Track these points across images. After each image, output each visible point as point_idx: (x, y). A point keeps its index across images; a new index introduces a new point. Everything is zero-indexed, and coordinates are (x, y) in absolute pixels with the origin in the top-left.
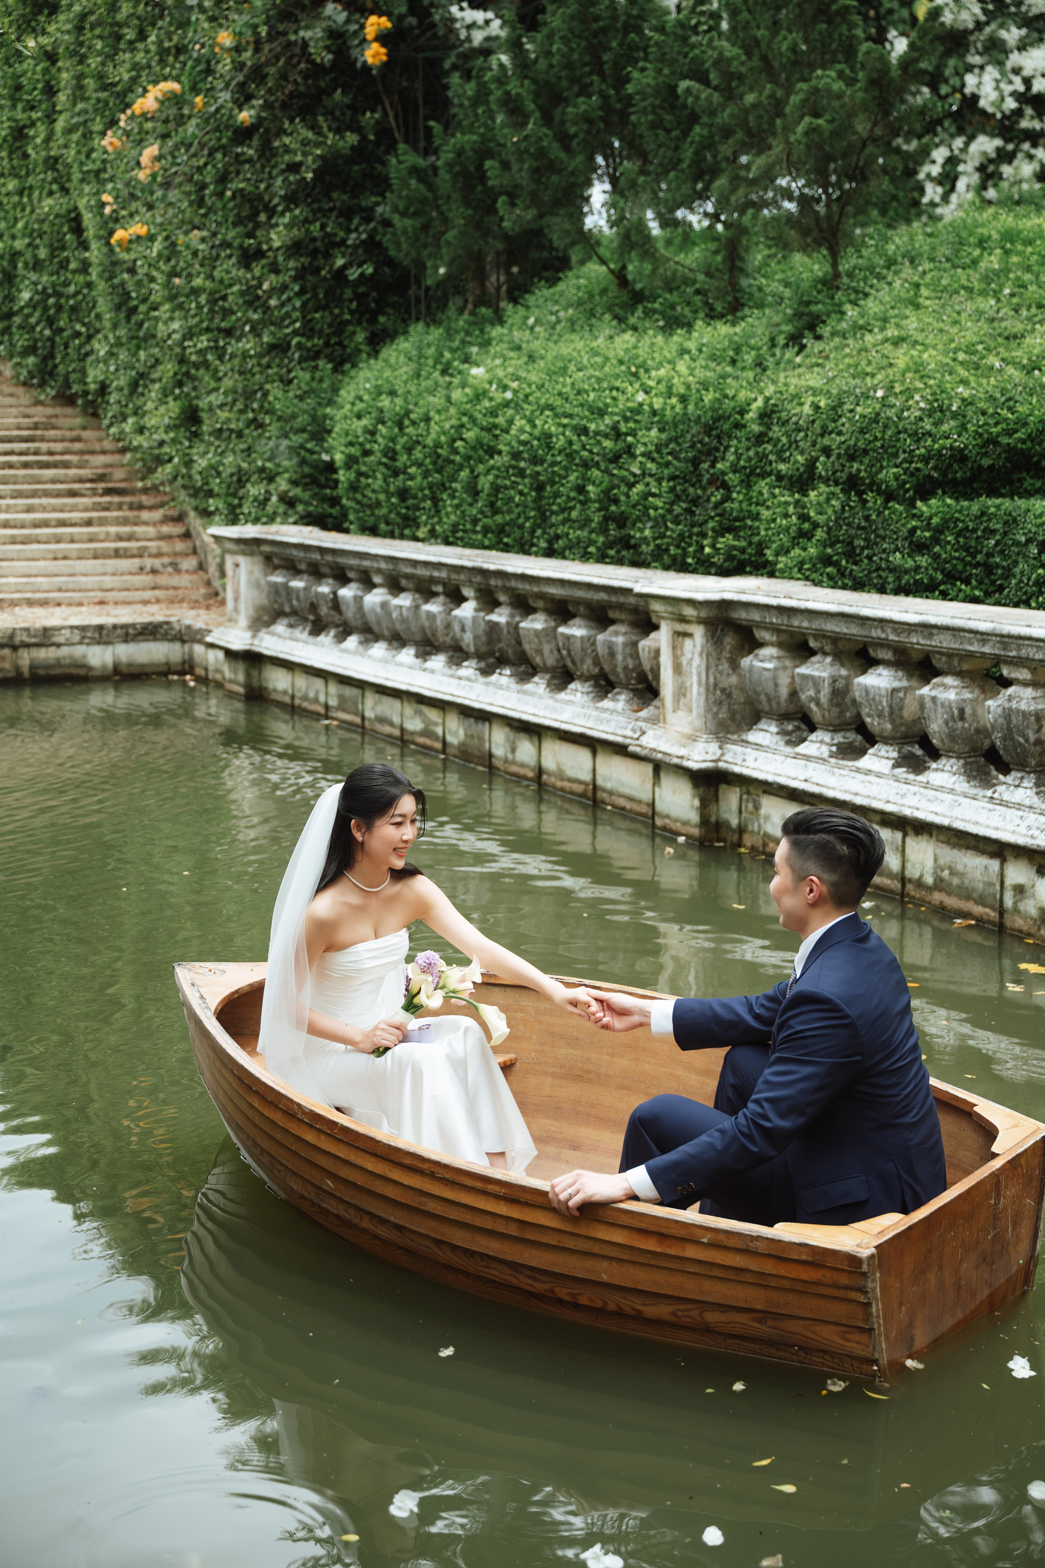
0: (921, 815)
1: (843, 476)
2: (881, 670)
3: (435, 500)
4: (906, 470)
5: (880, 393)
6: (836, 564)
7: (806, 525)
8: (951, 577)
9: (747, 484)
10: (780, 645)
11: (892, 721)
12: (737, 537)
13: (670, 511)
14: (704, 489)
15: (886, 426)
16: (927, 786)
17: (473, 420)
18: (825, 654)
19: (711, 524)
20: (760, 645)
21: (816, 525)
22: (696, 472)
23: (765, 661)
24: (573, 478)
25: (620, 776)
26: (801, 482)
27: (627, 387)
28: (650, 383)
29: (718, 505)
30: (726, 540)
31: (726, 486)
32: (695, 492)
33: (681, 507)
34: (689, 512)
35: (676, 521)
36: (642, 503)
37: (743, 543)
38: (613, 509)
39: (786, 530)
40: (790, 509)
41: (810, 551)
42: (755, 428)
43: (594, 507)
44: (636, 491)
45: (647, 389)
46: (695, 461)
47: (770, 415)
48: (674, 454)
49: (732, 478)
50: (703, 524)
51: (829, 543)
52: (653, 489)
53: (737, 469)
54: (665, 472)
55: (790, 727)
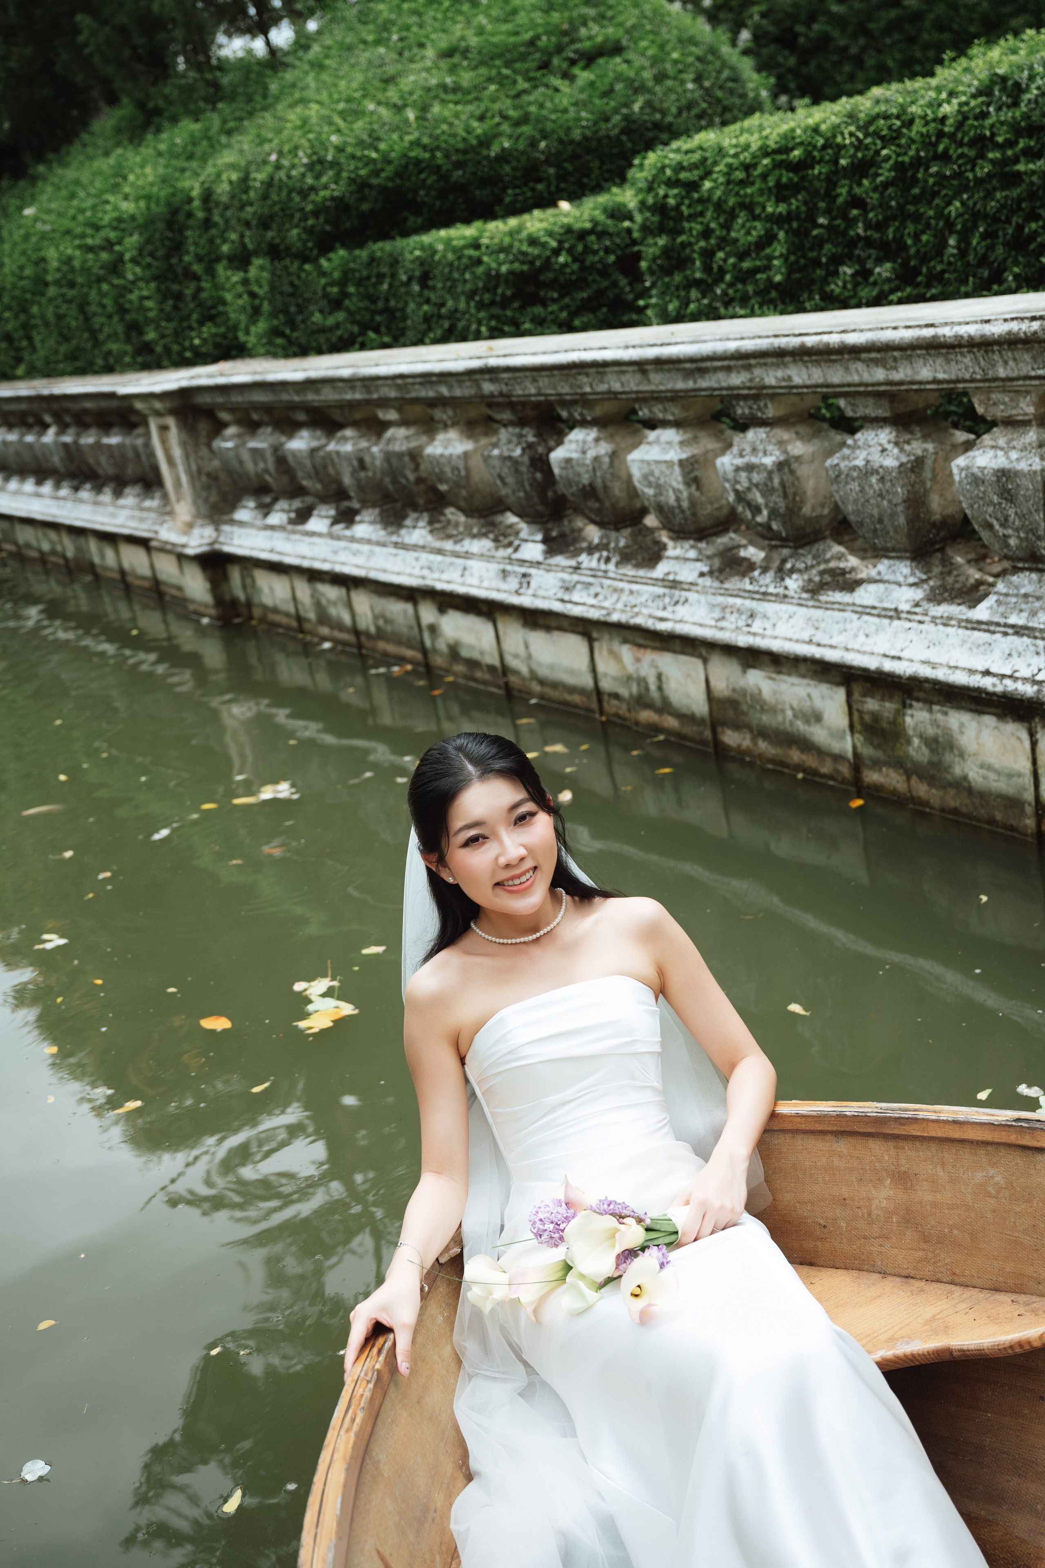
0: (347, 570)
1: (264, 246)
2: (305, 433)
3: (30, 338)
4: (305, 229)
5: (273, 157)
6: (282, 335)
7: (257, 302)
8: (365, 327)
9: (210, 271)
10: (239, 422)
11: (320, 481)
12: (217, 325)
13: (162, 310)
14: (180, 283)
15: (280, 189)
16: (353, 539)
17: (29, 259)
18: (267, 425)
19: (195, 316)
20: (225, 425)
21: (262, 299)
22: (171, 268)
23: (227, 443)
24: (93, 293)
25: (167, 568)
26: (241, 260)
27: (111, 198)
28: (127, 190)
29: (195, 296)
30: (208, 330)
31: (196, 278)
32: (175, 287)
33: (169, 305)
34: (176, 307)
35: (169, 319)
36: (142, 309)
37: (222, 330)
38: (128, 317)
39: (243, 309)
40: (240, 289)
41: (261, 326)
42: (200, 215)
43: (116, 319)
44: (133, 297)
45: (126, 198)
46: (168, 257)
47: (207, 197)
48: (152, 255)
49: (197, 268)
50: (188, 318)
51: (273, 315)
52: (145, 293)
53: (199, 259)
54: (148, 273)
55: (267, 500)
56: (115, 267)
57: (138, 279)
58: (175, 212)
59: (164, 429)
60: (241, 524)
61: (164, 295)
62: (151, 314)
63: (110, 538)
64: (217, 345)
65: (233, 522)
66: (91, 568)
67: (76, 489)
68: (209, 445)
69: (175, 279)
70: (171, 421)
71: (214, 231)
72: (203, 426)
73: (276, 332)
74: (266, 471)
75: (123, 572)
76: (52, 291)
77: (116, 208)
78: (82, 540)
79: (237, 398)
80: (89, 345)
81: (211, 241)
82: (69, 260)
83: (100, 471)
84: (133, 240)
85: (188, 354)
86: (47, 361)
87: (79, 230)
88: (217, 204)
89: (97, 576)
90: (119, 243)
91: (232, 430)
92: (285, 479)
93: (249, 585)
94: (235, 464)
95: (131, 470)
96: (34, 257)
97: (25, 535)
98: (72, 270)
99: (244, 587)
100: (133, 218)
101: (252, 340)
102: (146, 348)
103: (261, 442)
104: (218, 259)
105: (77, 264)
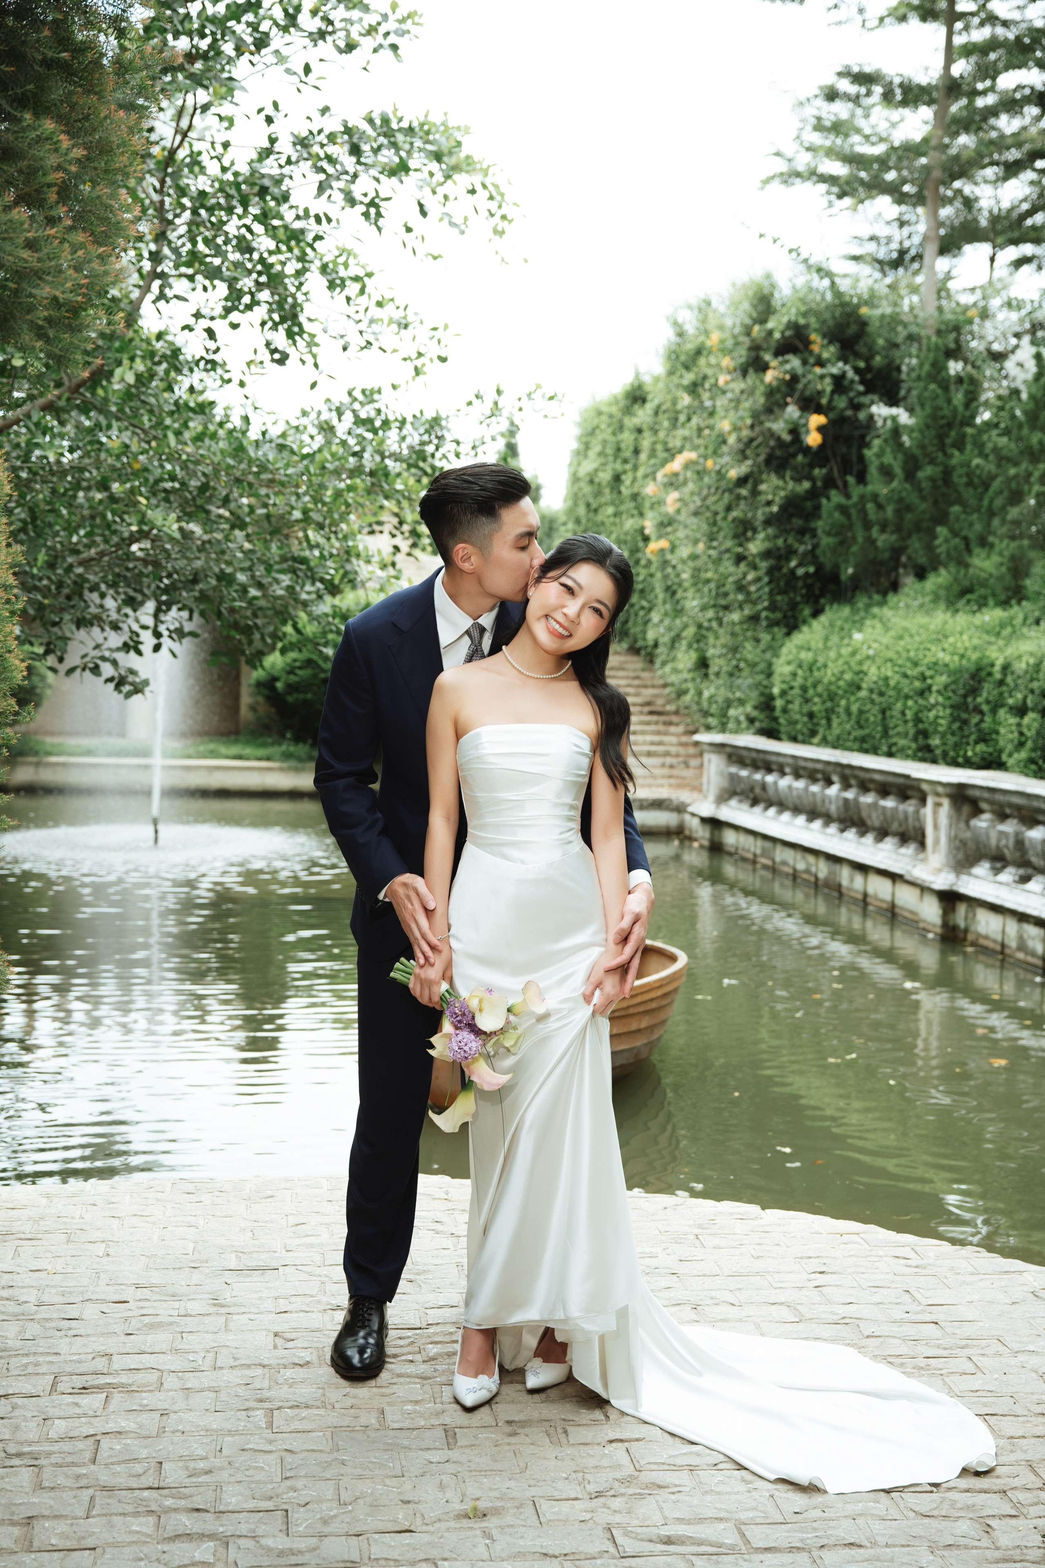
9: (992, 711)
10: (993, 812)
13: (949, 728)
14: (969, 714)
17: (849, 667)
18: (1015, 818)
20: (981, 812)
22: (965, 703)
23: (982, 822)
24: (899, 705)
25: (906, 897)
26: (1021, 711)
27: (933, 648)
28: (946, 646)
29: (977, 725)
30: (981, 748)
31: (982, 713)
32: (964, 716)
33: (956, 725)
34: (961, 728)
35: (953, 734)
36: (935, 723)
37: (991, 750)
38: (921, 726)
39: (1012, 741)
40: (1014, 728)
41: (1023, 755)
42: (998, 676)
43: (910, 724)
44: (932, 714)
45: (944, 650)
46: (965, 696)
47: (1006, 668)
48: (954, 691)
49: (985, 708)
50: (968, 736)
51: (1033, 750)
52: (941, 714)
53: (988, 702)
54: (948, 703)
55: (999, 865)
56: (922, 693)
57: (937, 704)
58: (979, 669)
59: (938, 805)
60: (976, 877)
61: (954, 719)
62: (941, 729)
63: (862, 868)
64: (983, 759)
65: (970, 874)
66: (839, 888)
67: (842, 831)
68: (967, 823)
69: (966, 710)
70: (946, 802)
71: (1004, 688)
72: (966, 809)
73: (1032, 761)
74: (1006, 846)
75: (865, 895)
76: (863, 694)
77: (934, 655)
78: (837, 867)
79: (999, 797)
80: (878, 736)
81: (1001, 694)
82: (886, 679)
83: (869, 823)
84: (943, 679)
85: (960, 760)
86: (838, 738)
87: (900, 662)
88: (1013, 673)
89: (841, 894)
90: (932, 677)
91: (987, 816)
92: (1018, 854)
93: (970, 917)
94: (984, 838)
95: (895, 826)
96: (857, 668)
97: (781, 855)
98: (887, 685)
99: (966, 918)
100: (946, 665)
101: (1011, 762)
102: (928, 749)
103: (1009, 827)
104: (1002, 706)
105: (892, 683)
